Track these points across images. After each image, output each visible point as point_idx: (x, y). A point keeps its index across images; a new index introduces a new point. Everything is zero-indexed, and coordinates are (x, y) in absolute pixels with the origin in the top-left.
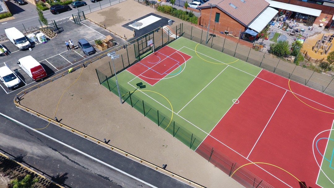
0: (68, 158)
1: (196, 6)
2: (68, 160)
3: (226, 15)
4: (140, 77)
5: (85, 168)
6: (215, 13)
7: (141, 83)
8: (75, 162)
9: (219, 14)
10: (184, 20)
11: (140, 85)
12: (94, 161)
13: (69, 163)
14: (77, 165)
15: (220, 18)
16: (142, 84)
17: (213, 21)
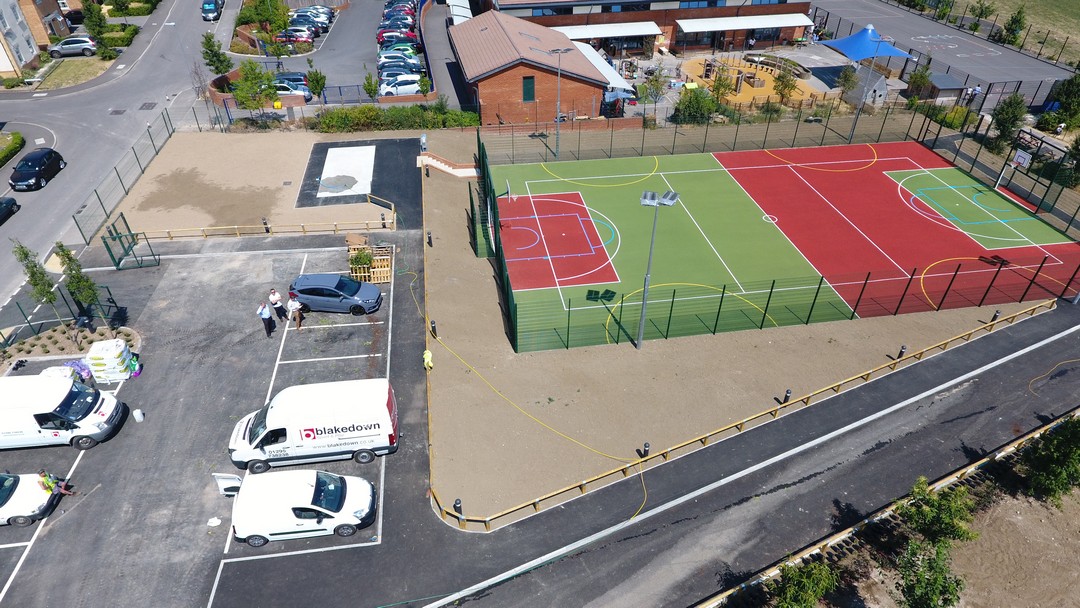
0: (788, 486)
2: (793, 487)
5: (834, 467)
6: (522, 80)
7: (591, 291)
8: (809, 478)
11: (600, 296)
12: (821, 446)
13: (802, 488)
14: (819, 477)
15: (536, 87)
16: (598, 292)
17: (518, 103)
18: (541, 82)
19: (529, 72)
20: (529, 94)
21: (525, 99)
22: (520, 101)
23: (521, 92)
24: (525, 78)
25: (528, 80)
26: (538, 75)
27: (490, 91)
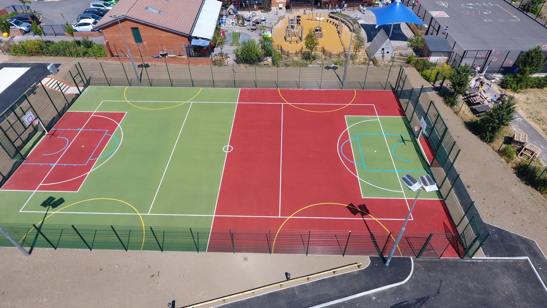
1: (90, 27)
3: (149, 28)
4: (42, 188)
6: (131, 30)
7: (51, 197)
9: (137, 28)
10: (77, 56)
11: (51, 203)
15: (141, 34)
16: (54, 199)
17: (133, 44)
18: (144, 32)
19: (135, 25)
20: (138, 39)
21: (136, 42)
22: (134, 42)
23: (132, 37)
24: (133, 29)
25: (135, 30)
26: (141, 27)
27: (111, 35)
